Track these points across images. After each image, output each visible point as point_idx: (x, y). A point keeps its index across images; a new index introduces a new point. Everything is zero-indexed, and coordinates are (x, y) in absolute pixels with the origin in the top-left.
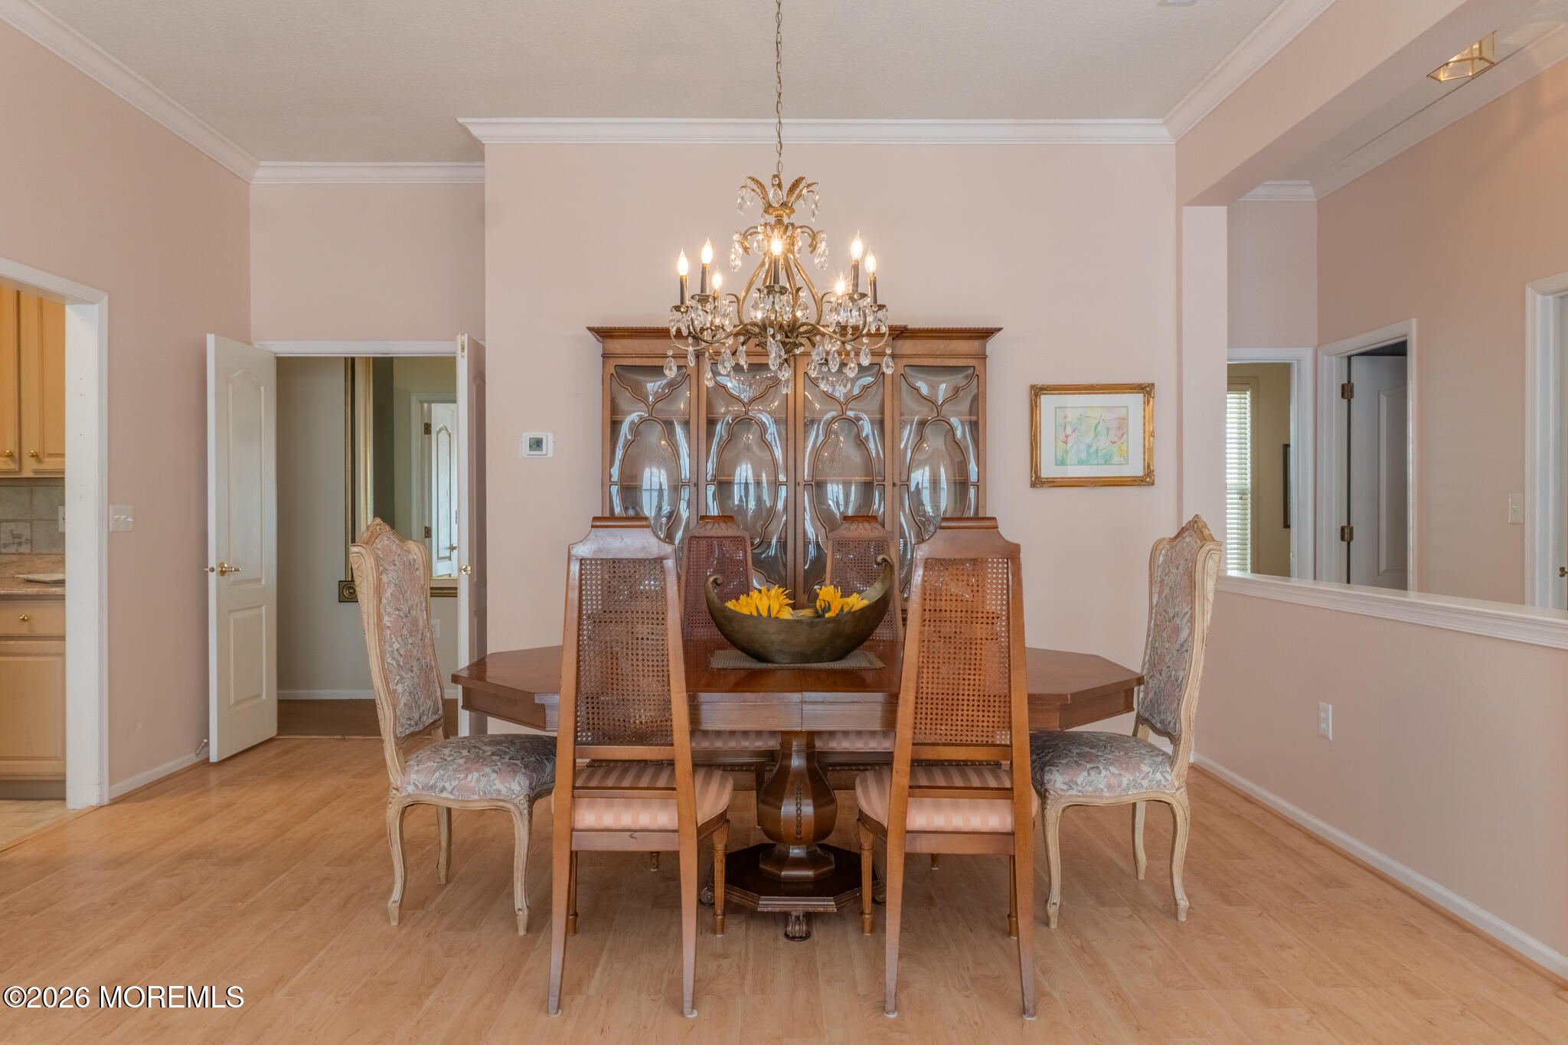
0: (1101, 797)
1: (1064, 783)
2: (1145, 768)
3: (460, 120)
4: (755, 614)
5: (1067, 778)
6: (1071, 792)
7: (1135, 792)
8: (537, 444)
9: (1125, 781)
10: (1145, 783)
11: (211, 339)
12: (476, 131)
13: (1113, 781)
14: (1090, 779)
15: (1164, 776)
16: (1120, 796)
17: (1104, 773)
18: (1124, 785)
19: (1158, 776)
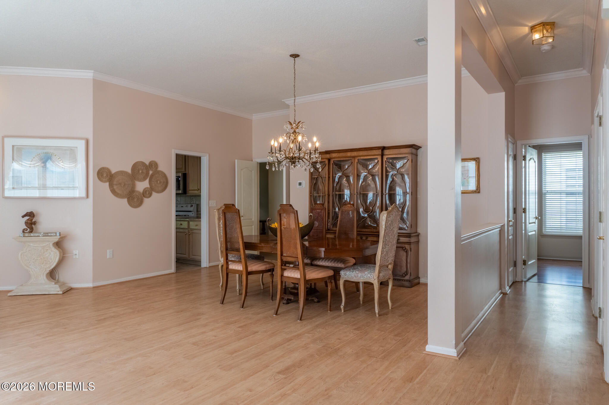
0: (353, 279)
1: (344, 274)
2: (366, 273)
3: (282, 100)
4: (275, 227)
5: (344, 273)
6: (345, 277)
7: (363, 279)
8: (300, 184)
9: (359, 275)
10: (365, 276)
11: (236, 160)
12: (287, 102)
13: (356, 275)
14: (350, 273)
15: (371, 275)
16: (358, 279)
17: (354, 272)
18: (359, 276)
19: (369, 275)
